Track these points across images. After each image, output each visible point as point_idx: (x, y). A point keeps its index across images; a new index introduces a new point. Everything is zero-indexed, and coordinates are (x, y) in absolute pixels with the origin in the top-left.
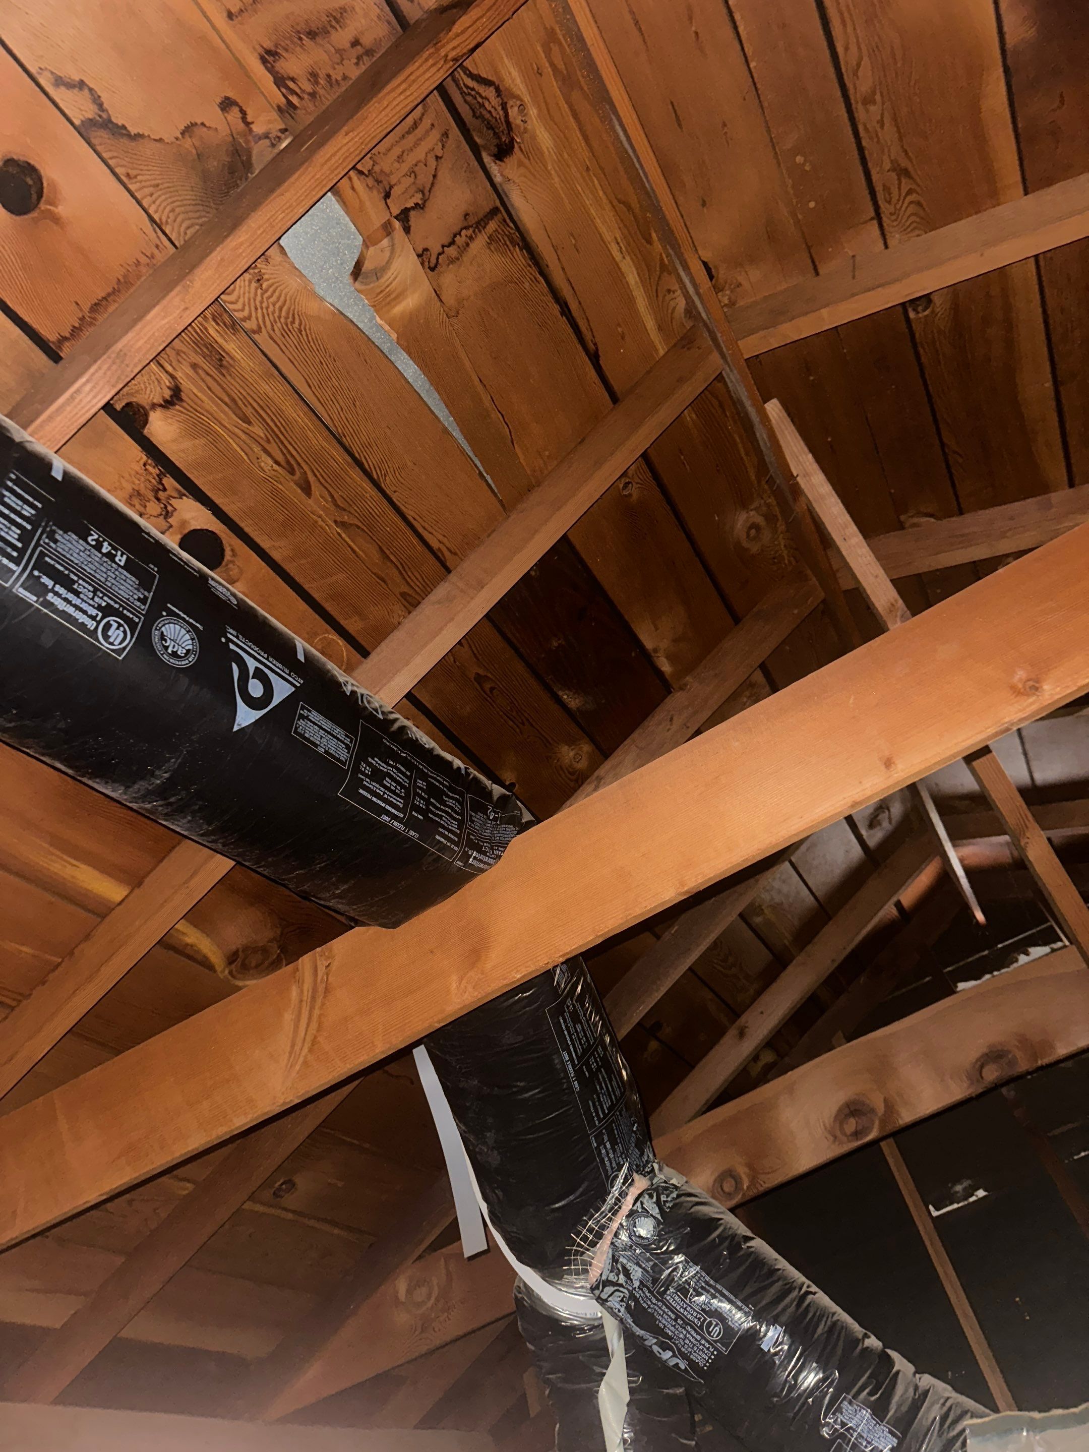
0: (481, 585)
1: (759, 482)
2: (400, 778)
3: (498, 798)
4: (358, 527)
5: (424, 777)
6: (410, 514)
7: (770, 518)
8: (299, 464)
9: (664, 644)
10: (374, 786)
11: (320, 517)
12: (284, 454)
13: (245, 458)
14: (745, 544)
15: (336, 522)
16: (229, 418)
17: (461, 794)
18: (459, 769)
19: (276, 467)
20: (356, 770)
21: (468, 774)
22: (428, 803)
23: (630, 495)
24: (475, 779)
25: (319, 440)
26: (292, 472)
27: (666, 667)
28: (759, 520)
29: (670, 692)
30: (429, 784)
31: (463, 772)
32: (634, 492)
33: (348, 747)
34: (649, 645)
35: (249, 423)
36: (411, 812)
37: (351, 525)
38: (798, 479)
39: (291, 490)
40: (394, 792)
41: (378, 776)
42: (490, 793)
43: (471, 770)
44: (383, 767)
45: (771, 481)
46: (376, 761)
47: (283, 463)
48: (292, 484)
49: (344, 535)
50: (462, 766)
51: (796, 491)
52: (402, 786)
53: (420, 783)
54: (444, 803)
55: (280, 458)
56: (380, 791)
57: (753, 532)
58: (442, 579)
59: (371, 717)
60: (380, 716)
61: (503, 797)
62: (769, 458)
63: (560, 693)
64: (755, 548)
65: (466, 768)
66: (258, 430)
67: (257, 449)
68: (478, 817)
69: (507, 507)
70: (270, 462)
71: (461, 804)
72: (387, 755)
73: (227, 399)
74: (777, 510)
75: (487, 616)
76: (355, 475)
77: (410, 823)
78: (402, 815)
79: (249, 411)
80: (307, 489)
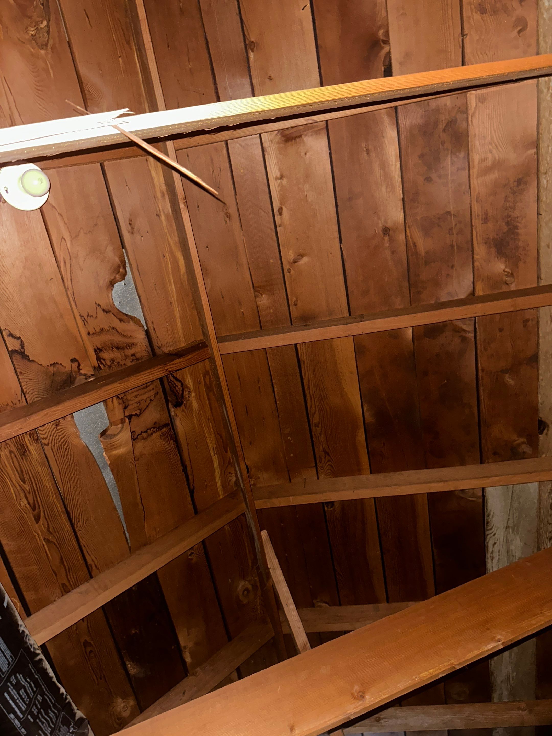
0: (106, 588)
1: (253, 568)
2: (29, 691)
3: (79, 719)
4: (55, 544)
5: (43, 694)
6: (83, 542)
7: (255, 587)
8: (39, 506)
9: (190, 645)
10: (14, 692)
11: (38, 534)
12: (34, 500)
13: (15, 497)
14: (241, 597)
15: (44, 539)
16: (16, 478)
17: (59, 711)
18: (63, 694)
19: (28, 506)
20: (8, 680)
21: (66, 699)
22: (39, 712)
23: (192, 559)
24: (69, 702)
25: (54, 499)
26: (34, 509)
27: (188, 660)
28: (250, 587)
29: (187, 676)
30: (44, 699)
31: (64, 696)
32: (194, 558)
33: (9, 664)
34: (182, 643)
35: (24, 483)
36: (27, 716)
37: (52, 542)
38: (270, 570)
39: (30, 518)
40: (23, 699)
41: (18, 686)
42: (74, 715)
43: (68, 697)
44: (23, 682)
45: (258, 568)
46: (20, 677)
47: (32, 505)
48: (31, 515)
49: (46, 546)
50: (65, 693)
51: (269, 576)
52: (29, 697)
53: (39, 698)
54: (47, 714)
55: (31, 502)
56: (16, 696)
57: (246, 592)
58: (87, 581)
59: (27, 649)
60: (32, 650)
61: (81, 719)
62: (259, 556)
63: (127, 663)
64: (245, 601)
65: (66, 695)
66: (27, 487)
67: (22, 495)
68: (64, 729)
69: (131, 550)
70: (26, 502)
71: (57, 717)
72: (28, 675)
73: (19, 470)
74: (258, 584)
75: (103, 607)
76: (64, 518)
77: (25, 723)
78: (22, 716)
79: (26, 477)
80: (37, 519)
